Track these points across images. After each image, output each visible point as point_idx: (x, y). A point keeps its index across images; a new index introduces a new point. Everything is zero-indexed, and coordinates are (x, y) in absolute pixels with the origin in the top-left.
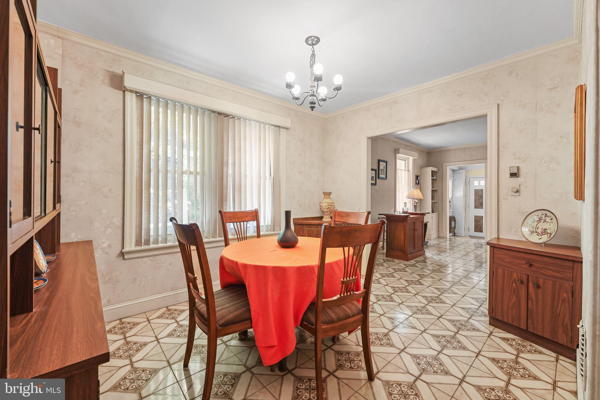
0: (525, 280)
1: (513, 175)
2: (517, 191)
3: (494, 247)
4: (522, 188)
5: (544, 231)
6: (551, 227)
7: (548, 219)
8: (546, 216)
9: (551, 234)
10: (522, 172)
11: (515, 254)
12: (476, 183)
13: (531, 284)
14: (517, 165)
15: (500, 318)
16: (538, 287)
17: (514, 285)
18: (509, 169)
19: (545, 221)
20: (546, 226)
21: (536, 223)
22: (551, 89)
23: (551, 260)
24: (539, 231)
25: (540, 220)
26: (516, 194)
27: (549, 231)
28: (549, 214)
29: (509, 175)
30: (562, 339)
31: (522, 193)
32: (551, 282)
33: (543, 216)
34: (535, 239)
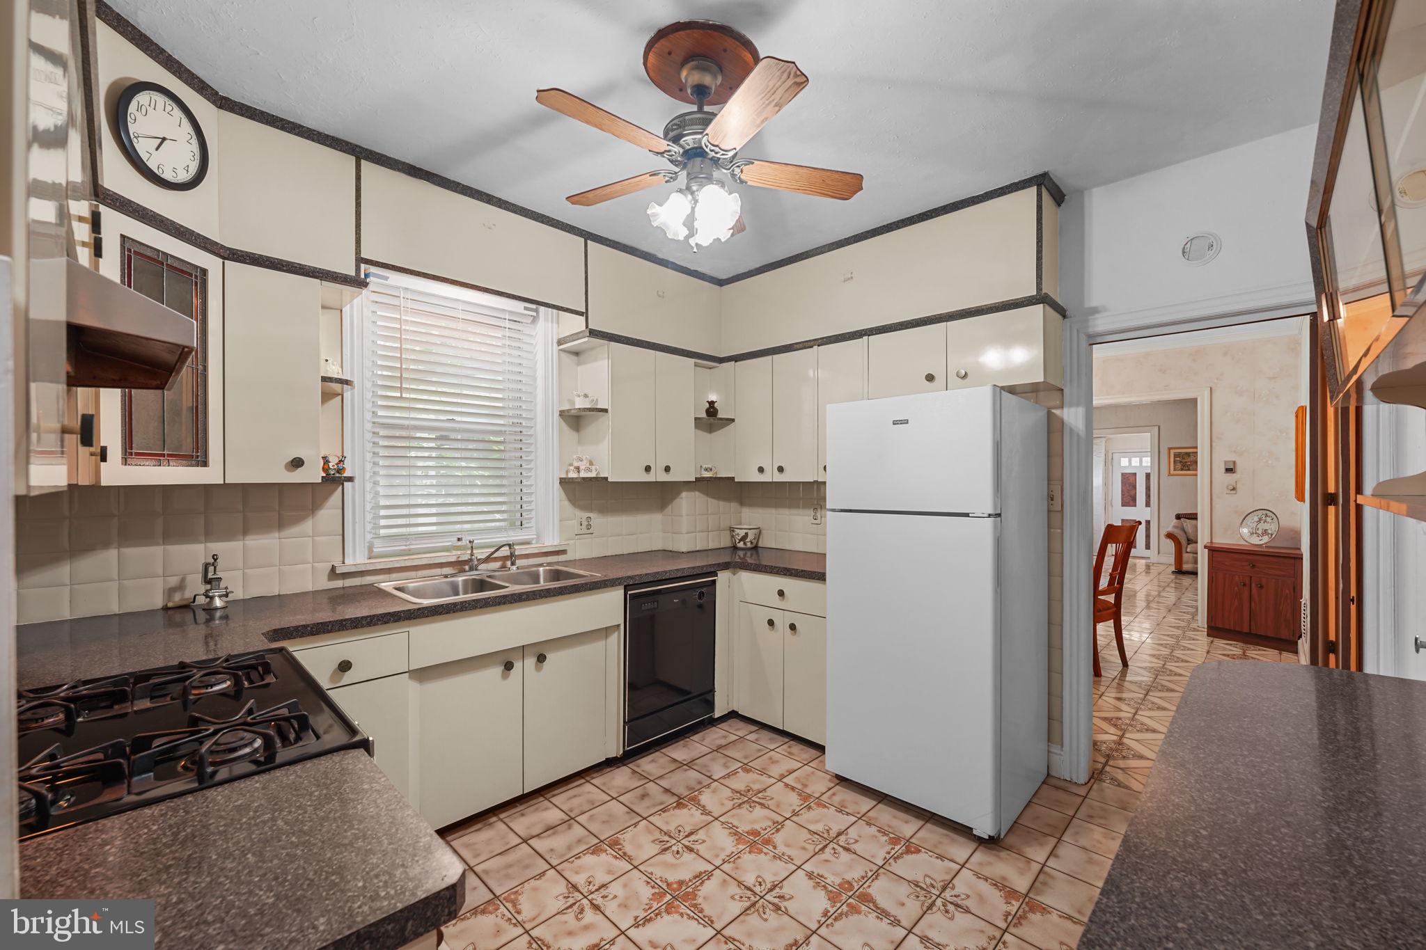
0: (1247, 582)
1: (1229, 470)
2: (1234, 489)
3: (1213, 551)
4: (1239, 486)
5: (1265, 532)
6: (1272, 527)
7: (1269, 519)
8: (1266, 516)
9: (1272, 535)
10: (1239, 468)
11: (1237, 556)
12: (1124, 462)
13: (1253, 585)
14: (1234, 459)
15: (1220, 626)
16: (1261, 587)
17: (1236, 588)
18: (1223, 463)
19: (1265, 521)
20: (1266, 526)
21: (1256, 524)
22: (1270, 379)
23: (1275, 560)
24: (1260, 532)
25: (1260, 520)
26: (1232, 492)
27: (1270, 532)
28: (1269, 513)
29: (1223, 470)
30: (1285, 634)
31: (1238, 490)
32: (1274, 580)
33: (1264, 516)
34: (1255, 540)
